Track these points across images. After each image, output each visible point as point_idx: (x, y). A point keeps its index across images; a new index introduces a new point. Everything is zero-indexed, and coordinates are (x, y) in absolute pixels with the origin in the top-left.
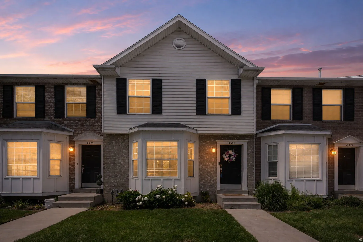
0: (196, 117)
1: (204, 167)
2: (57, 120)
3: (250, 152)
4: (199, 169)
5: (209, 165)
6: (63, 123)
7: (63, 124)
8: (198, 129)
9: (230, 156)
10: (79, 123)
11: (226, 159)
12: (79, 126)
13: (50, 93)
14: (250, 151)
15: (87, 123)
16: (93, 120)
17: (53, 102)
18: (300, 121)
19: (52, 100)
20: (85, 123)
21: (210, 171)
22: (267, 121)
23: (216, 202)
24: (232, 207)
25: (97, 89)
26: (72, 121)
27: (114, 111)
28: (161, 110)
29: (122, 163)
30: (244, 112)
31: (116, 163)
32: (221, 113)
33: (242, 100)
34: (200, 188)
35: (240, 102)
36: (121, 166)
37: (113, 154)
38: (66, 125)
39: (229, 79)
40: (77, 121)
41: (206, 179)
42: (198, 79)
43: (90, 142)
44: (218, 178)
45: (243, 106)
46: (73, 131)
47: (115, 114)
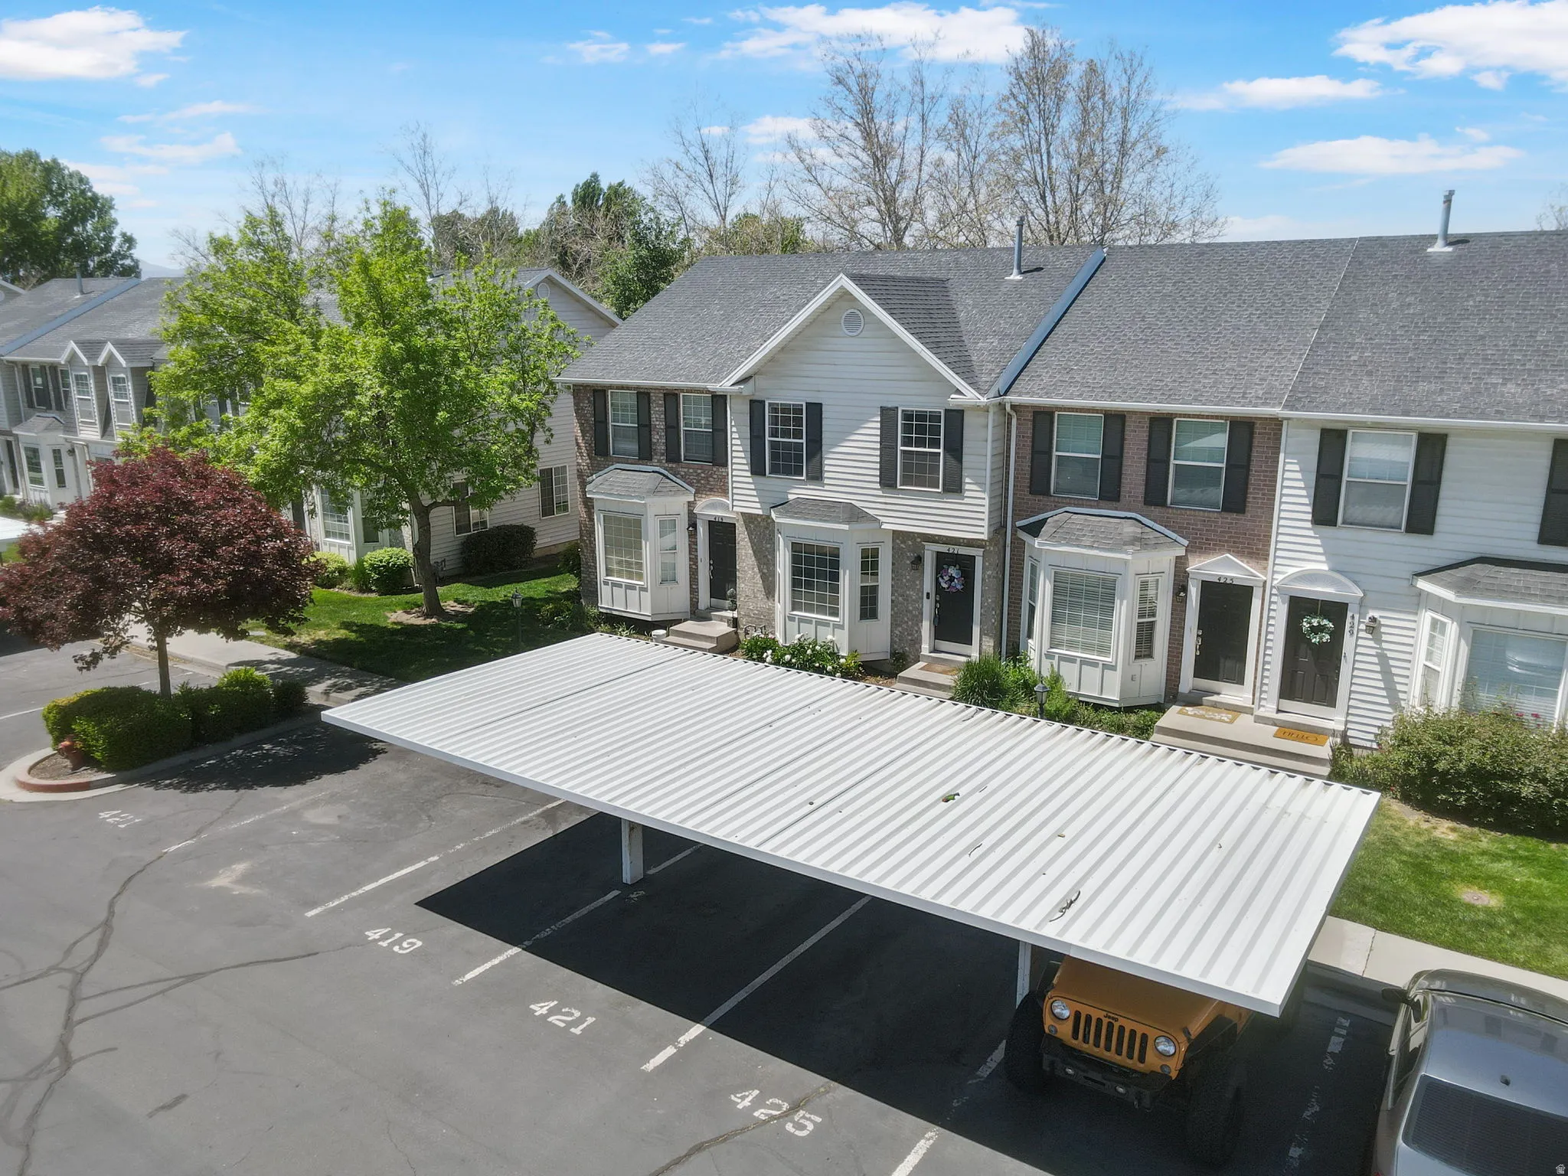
1: (900, 598)
2: (670, 465)
3: (989, 576)
4: (892, 601)
5: (910, 596)
6: (679, 473)
7: (678, 476)
8: (884, 520)
9: (952, 579)
10: (703, 475)
11: (945, 585)
12: (702, 482)
13: (657, 409)
14: (989, 572)
15: (713, 477)
16: (723, 470)
17: (663, 427)
18: (1115, 504)
19: (661, 423)
20: (711, 476)
21: (911, 608)
22: (1041, 498)
26: (691, 471)
27: (747, 468)
28: (821, 471)
29: (765, 571)
30: (967, 487)
31: (756, 570)
32: (925, 486)
33: (965, 458)
34: (892, 642)
35: (960, 461)
36: (764, 577)
37: (751, 552)
38: (683, 478)
39: (940, 407)
40: (699, 471)
41: (904, 626)
42: (884, 405)
43: (719, 516)
44: (926, 628)
45: (964, 473)
46: (693, 491)
47: (749, 474)
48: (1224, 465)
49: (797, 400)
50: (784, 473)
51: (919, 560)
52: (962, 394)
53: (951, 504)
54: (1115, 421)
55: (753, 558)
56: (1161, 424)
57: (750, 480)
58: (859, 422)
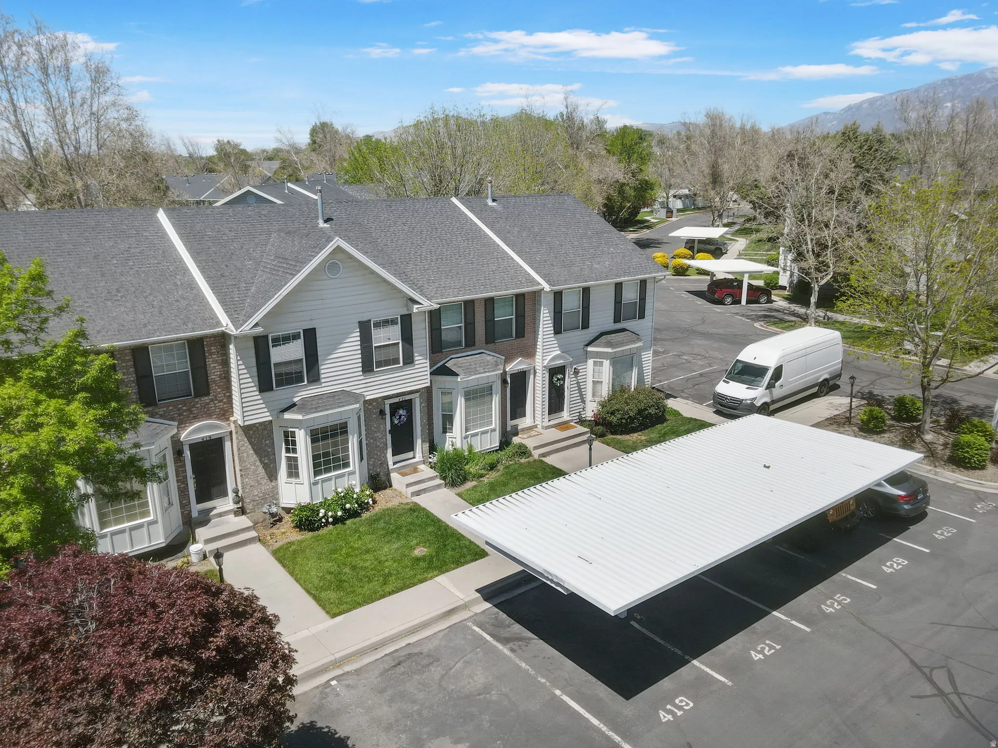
0: (362, 377)
1: (372, 441)
3: (423, 407)
5: (378, 437)
6: (156, 414)
7: (157, 416)
8: (365, 394)
9: (401, 417)
10: (184, 408)
11: (396, 422)
12: (185, 414)
13: (124, 364)
14: (423, 405)
15: (198, 406)
16: (206, 398)
17: (132, 379)
19: (130, 376)
20: (194, 406)
21: (379, 444)
22: (438, 354)
23: (391, 486)
24: (418, 493)
25: (205, 343)
26: (170, 408)
27: (255, 389)
28: (318, 374)
29: (267, 461)
30: (416, 358)
31: (258, 463)
32: (390, 365)
33: (414, 342)
34: (369, 470)
35: (412, 345)
36: (266, 467)
37: (252, 452)
38: (162, 417)
39: (397, 315)
40: (180, 406)
41: (375, 457)
42: (361, 320)
43: (206, 437)
44: (390, 452)
45: (414, 350)
46: (176, 423)
47: (257, 393)
48: (514, 317)
49: (296, 329)
50: (287, 384)
51: (382, 413)
52: (421, 304)
53: (409, 371)
54: (469, 305)
55: (255, 456)
56: (490, 302)
57: (259, 397)
58: (346, 335)
